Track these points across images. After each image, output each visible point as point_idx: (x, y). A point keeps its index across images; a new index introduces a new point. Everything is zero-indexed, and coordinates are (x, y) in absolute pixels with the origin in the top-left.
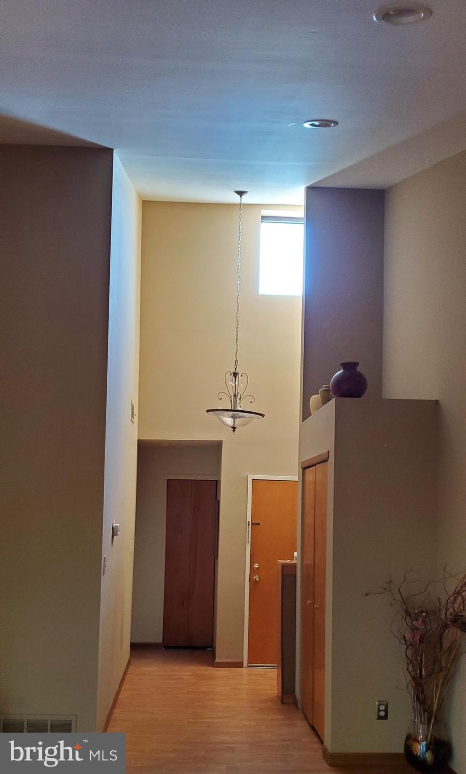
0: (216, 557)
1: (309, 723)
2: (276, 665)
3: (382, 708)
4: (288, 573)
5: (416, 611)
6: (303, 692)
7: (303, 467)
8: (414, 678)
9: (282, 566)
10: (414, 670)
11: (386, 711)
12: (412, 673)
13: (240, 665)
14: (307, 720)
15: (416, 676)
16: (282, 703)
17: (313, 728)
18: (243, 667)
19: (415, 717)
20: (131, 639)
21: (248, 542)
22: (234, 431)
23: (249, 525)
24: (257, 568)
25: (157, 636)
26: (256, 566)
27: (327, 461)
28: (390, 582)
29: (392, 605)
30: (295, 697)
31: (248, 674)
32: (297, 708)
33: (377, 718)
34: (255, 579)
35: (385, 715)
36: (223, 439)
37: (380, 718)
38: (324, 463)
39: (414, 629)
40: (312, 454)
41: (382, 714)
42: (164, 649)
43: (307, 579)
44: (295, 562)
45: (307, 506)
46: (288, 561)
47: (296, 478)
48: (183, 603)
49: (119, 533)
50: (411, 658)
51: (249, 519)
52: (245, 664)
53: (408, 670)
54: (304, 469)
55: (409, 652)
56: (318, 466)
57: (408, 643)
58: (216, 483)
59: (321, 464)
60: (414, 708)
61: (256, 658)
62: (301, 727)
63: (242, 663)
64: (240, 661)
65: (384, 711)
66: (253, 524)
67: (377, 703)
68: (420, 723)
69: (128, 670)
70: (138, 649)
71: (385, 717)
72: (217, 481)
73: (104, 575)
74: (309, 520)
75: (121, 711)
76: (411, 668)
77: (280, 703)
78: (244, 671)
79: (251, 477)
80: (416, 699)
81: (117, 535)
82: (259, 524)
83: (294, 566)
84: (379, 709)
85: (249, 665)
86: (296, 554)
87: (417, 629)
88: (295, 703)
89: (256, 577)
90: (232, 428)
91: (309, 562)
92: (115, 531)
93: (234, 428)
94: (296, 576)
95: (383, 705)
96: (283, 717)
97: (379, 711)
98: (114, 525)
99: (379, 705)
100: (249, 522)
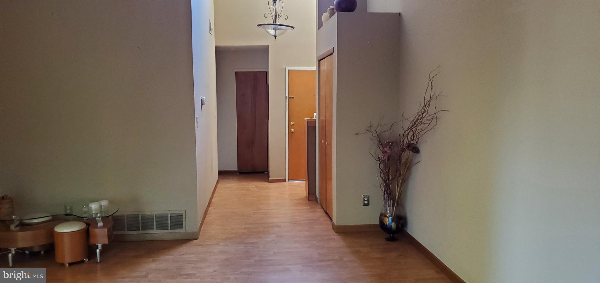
0: (268, 119)
1: (324, 211)
2: (305, 180)
3: (366, 199)
4: (311, 126)
5: (386, 142)
6: (321, 194)
7: (319, 59)
8: (385, 181)
9: (307, 121)
10: (385, 176)
11: (368, 201)
12: (383, 178)
13: (284, 181)
14: (323, 208)
15: (385, 180)
16: (309, 200)
17: (327, 213)
18: (286, 182)
19: (385, 203)
20: (218, 169)
21: (287, 109)
22: (275, 38)
23: (287, 98)
24: (293, 124)
25: (234, 167)
26: (292, 123)
27: (333, 54)
28: (371, 126)
29: (371, 139)
30: (316, 196)
31: (289, 186)
32: (317, 203)
33: (363, 204)
34: (292, 131)
35: (367, 203)
36: (269, 45)
37: (365, 205)
38: (331, 55)
39: (384, 152)
40: (324, 51)
41: (366, 202)
42: (238, 173)
43: (321, 128)
44: (315, 118)
45: (321, 84)
46: (311, 119)
47: (314, 68)
48: (249, 147)
49: (205, 103)
50: (382, 169)
51: (287, 95)
52: (287, 180)
53: (381, 176)
54: (320, 61)
55: (382, 166)
56: (327, 58)
57: (381, 161)
58: (266, 73)
59: (329, 56)
60: (384, 198)
61: (293, 176)
62: (320, 213)
63: (285, 180)
64: (283, 178)
65: (367, 200)
66: (290, 98)
67: (363, 196)
68: (388, 206)
69: (217, 186)
70: (223, 174)
71: (368, 204)
72: (266, 72)
73: (197, 128)
74: (323, 93)
75: (214, 208)
76: (382, 175)
77: (307, 200)
78: (286, 184)
79: (288, 68)
80: (385, 193)
81: (204, 104)
82: (293, 97)
83: (315, 120)
84: (364, 199)
85: (289, 180)
86: (315, 114)
87: (386, 152)
88: (316, 200)
89: (292, 130)
90: (274, 36)
91: (323, 118)
92: (203, 102)
93: (275, 36)
94: (315, 127)
95: (366, 197)
96: (309, 208)
97: (364, 200)
98: (202, 98)
99: (364, 198)
100: (287, 96)
